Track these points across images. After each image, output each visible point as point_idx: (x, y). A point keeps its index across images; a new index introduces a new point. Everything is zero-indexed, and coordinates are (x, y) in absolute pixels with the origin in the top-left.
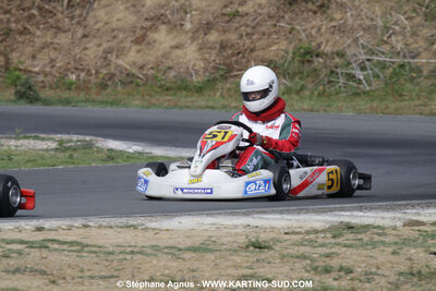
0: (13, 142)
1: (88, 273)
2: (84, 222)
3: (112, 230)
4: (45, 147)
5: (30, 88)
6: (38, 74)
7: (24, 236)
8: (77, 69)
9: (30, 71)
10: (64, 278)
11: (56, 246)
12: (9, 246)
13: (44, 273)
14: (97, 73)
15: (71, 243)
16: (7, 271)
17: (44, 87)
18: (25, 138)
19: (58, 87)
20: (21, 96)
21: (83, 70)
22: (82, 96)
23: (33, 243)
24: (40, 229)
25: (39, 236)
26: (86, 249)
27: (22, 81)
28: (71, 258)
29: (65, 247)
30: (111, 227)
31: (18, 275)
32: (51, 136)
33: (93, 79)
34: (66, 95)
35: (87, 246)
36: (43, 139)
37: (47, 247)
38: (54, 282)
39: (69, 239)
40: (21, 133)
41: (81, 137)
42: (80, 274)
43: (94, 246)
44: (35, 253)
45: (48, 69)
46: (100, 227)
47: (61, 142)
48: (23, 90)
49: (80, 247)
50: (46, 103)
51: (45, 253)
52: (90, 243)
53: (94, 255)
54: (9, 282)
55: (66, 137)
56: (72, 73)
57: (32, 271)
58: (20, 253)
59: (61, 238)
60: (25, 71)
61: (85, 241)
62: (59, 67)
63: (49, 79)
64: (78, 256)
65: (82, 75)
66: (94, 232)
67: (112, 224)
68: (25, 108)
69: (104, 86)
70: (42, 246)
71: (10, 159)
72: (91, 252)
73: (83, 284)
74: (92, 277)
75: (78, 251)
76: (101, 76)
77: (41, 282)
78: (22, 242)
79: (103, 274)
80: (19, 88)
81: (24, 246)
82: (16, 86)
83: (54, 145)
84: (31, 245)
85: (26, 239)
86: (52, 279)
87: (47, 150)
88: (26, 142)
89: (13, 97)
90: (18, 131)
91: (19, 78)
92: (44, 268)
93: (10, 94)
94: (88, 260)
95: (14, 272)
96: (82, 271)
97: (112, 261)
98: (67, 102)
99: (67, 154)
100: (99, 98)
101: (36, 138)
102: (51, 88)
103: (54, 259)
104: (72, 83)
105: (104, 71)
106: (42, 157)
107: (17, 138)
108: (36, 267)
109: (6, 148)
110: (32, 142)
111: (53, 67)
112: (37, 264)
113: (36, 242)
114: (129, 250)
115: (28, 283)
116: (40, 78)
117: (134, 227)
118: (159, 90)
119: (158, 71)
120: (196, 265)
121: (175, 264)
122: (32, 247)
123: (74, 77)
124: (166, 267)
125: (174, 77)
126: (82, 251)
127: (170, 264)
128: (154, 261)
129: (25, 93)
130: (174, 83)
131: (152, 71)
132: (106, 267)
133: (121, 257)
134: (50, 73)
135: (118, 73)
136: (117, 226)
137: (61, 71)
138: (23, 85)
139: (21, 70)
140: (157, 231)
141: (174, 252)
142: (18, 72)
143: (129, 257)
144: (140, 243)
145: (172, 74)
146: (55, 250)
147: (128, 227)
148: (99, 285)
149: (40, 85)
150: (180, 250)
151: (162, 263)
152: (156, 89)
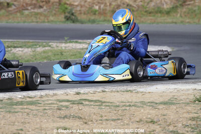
0: (63, 45)
1: (105, 118)
2: (103, 89)
3: (118, 94)
4: (81, 47)
5: (72, 14)
6: (77, 6)
8: (99, 3)
9: (73, 5)
10: (92, 121)
11: (87, 103)
12: (61, 104)
13: (80, 118)
14: (110, 4)
15: (96, 101)
16: (60, 118)
17: (81, 13)
18: (70, 42)
19: (89, 13)
20: (67, 19)
21: (102, 3)
22: (102, 18)
23: (74, 101)
24: (78, 94)
25: (78, 98)
26: (104, 104)
27: (69, 11)
28: (96, 110)
29: (92, 103)
30: (118, 92)
31: (66, 120)
32: (85, 41)
33: (108, 8)
34: (93, 17)
35: (105, 102)
36: (80, 43)
37: (82, 103)
38: (86, 123)
39: (94, 99)
40: (68, 39)
42: (100, 118)
43: (108, 103)
44: (76, 107)
45: (83, 3)
46: (112, 91)
48: (69, 15)
49: (100, 103)
50: (82, 22)
51: (81, 107)
52: (106, 101)
54: (61, 123)
56: (96, 5)
57: (74, 117)
58: (67, 107)
59: (90, 98)
60: (71, 5)
61: (103, 100)
62: (89, 2)
63: (83, 9)
64: (99, 108)
65: (102, 6)
66: (108, 94)
67: (118, 90)
68: (70, 25)
70: (80, 103)
71: (62, 55)
72: (107, 106)
73: (102, 124)
74: (107, 120)
75: (100, 106)
76: (112, 6)
77: (79, 123)
78: (68, 101)
79: (113, 118)
80: (67, 14)
81: (69, 103)
82: (65, 13)
83: (86, 46)
84: (73, 102)
85: (71, 99)
86: (85, 121)
87: (82, 49)
89: (64, 20)
90: (66, 38)
91: (66, 8)
92: (80, 115)
93: (62, 17)
94: (105, 111)
95: (64, 118)
96: (102, 117)
97: (118, 111)
98: (93, 22)
101: (76, 42)
102: (85, 14)
103: (86, 110)
104: (96, 11)
105: (114, 4)
106: (80, 53)
107: (66, 43)
108: (76, 115)
109: (60, 48)
110: (74, 44)
111: (85, 2)
112: (77, 113)
113: (76, 101)
114: (128, 104)
115: (71, 124)
116: (79, 8)
117: (131, 91)
118: (145, 13)
119: (145, 3)
120: (165, 112)
121: (154, 112)
122: (74, 104)
123: (97, 8)
124: (148, 114)
125: (154, 6)
126: (101, 105)
127: (151, 111)
128: (142, 111)
129: (70, 17)
130: (154, 9)
131: (141, 3)
132: (115, 114)
133: (123, 108)
134: (84, 5)
135: (122, 5)
136: (121, 91)
137: (90, 4)
138: (69, 13)
139: (67, 4)
140: (143, 93)
141: (153, 105)
142: (66, 6)
143: (128, 108)
144: (134, 100)
145: (152, 4)
146: (87, 105)
147: (127, 91)
148: (111, 124)
149: (79, 12)
150: (157, 104)
151: (146, 112)
152: (143, 12)
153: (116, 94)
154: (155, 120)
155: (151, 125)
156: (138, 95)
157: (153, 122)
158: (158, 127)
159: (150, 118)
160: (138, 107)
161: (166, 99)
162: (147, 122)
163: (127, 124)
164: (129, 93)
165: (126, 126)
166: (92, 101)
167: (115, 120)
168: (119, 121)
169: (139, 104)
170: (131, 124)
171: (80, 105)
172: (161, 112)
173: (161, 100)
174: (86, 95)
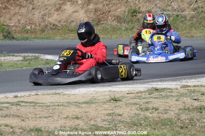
0: (3, 58)
1: (39, 116)
2: (36, 93)
3: (49, 96)
4: (17, 59)
5: (9, 33)
6: (13, 26)
7: (9, 100)
8: (30, 24)
9: (9, 26)
10: (28, 118)
11: (24, 104)
12: (3, 105)
13: (19, 116)
14: (40, 25)
15: (30, 103)
16: (2, 116)
17: (16, 33)
18: (8, 56)
19: (22, 32)
20: (5, 37)
21: (33, 24)
22: (33, 35)
23: (13, 103)
24: (16, 97)
25: (16, 100)
27: (6, 30)
28: (31, 109)
29: (28, 104)
30: (48, 94)
31: (7, 118)
32: (20, 54)
33: (38, 28)
34: (26, 35)
35: (38, 103)
36: (16, 56)
37: (19, 105)
38: (23, 120)
39: (29, 101)
41: (34, 54)
42: (35, 116)
43: (41, 103)
44: (14, 108)
45: (17, 24)
46: (43, 94)
47: (24, 57)
48: (6, 34)
49: (35, 104)
51: (19, 107)
52: (39, 102)
53: (41, 107)
54: (3, 121)
55: (26, 54)
56: (28, 25)
57: (14, 116)
58: (7, 108)
59: (26, 100)
60: (8, 26)
61: (37, 101)
62: (23, 23)
63: (18, 29)
64: (33, 108)
65: (33, 26)
66: (40, 97)
68: (8, 42)
69: (43, 31)
70: (18, 104)
71: (2, 66)
72: (39, 106)
73: (36, 120)
75: (34, 106)
76: (41, 26)
77: (17, 120)
78: (8, 103)
79: (46, 116)
80: (4, 33)
81: (9, 105)
83: (21, 58)
84: (12, 104)
85: (10, 102)
86: (22, 119)
87: (18, 61)
88: (8, 58)
89: (2, 38)
90: (5, 53)
91: (4, 29)
92: (18, 114)
94: (38, 109)
95: (5, 117)
96: (36, 115)
97: (49, 110)
98: (26, 39)
99: (27, 62)
100: (41, 36)
101: (13, 55)
102: (19, 33)
103: (23, 110)
104: (28, 30)
105: (42, 24)
106: (16, 64)
107: (4, 56)
108: (15, 114)
110: (11, 57)
111: (19, 23)
113: (14, 103)
114: (57, 104)
115: (11, 121)
116: (14, 28)
117: (59, 94)
118: (68, 31)
119: (67, 23)
120: (87, 110)
121: (78, 110)
122: (13, 105)
123: (29, 27)
124: (74, 111)
125: (75, 25)
126: (36, 106)
127: (76, 110)
128: (68, 109)
129: (7, 36)
130: (75, 28)
131: (64, 23)
132: (47, 112)
133: (53, 107)
134: (18, 26)
135: (49, 25)
136: (51, 94)
137: (23, 25)
138: (6, 32)
139: (5, 25)
140: (69, 95)
141: (77, 104)
142: (4, 26)
143: (57, 107)
144: (62, 101)
145: (74, 24)
146: (23, 106)
147: (56, 94)
148: (44, 121)
149: (14, 32)
150: (80, 103)
151: (72, 110)
152: (66, 31)
153: (47, 96)
154: (79, 116)
155: (76, 120)
156: (65, 97)
157: (77, 118)
158: (81, 122)
159: (75, 115)
160: (65, 106)
161: (87, 99)
162: (72, 118)
163: (57, 121)
164: (58, 96)
165: (56, 122)
166: (27, 102)
167: (47, 117)
168: (50, 118)
169: (66, 104)
170: (60, 120)
171: (18, 106)
172: (84, 110)
173: (84, 100)
174: (23, 98)
